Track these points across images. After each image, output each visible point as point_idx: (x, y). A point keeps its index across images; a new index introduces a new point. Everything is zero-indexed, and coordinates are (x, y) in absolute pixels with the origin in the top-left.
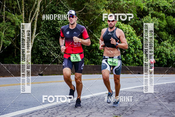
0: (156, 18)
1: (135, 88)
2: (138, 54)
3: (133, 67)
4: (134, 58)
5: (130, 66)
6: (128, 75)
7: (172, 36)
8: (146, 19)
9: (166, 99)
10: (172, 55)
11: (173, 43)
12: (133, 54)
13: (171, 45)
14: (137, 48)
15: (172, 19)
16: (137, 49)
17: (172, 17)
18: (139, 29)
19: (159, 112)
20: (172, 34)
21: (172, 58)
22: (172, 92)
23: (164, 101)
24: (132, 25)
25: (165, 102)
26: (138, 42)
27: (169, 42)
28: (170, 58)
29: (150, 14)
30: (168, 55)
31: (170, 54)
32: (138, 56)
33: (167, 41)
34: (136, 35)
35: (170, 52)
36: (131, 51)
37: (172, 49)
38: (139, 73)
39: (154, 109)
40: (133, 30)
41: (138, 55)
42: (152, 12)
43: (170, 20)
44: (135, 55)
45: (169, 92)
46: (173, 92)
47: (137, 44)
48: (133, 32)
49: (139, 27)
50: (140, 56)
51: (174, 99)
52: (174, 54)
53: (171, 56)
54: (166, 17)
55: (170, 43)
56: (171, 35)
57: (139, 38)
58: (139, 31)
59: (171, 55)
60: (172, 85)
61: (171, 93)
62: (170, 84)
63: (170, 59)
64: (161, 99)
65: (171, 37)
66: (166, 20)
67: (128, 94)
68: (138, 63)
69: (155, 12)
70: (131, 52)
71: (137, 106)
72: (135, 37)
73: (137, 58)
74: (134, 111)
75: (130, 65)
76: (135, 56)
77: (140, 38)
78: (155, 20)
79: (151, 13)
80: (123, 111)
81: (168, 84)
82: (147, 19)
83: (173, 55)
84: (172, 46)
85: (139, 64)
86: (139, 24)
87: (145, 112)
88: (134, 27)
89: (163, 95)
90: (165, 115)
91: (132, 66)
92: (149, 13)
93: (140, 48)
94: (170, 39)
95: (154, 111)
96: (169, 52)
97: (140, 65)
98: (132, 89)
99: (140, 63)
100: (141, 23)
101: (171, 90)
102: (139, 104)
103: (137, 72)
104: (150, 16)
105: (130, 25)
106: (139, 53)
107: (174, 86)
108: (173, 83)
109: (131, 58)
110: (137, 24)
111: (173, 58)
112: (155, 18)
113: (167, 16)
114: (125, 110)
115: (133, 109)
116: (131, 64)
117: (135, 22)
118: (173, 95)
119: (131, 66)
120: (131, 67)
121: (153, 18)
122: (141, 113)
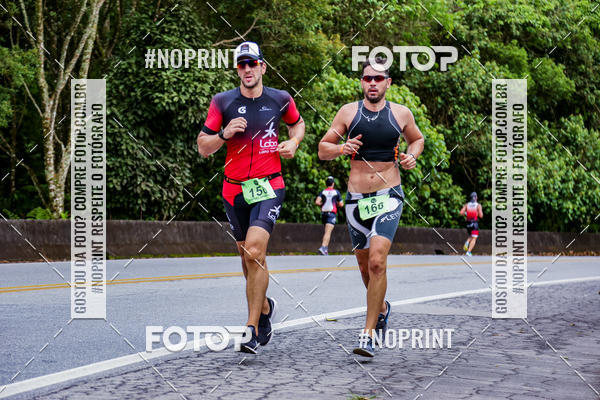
0: (497, 62)
1: (425, 302)
2: (435, 186)
3: (419, 231)
4: (423, 199)
5: (408, 227)
6: (401, 256)
7: (550, 126)
8: (461, 67)
9: (529, 338)
10: (552, 191)
11: (554, 150)
12: (420, 185)
13: (549, 155)
14: (434, 164)
15: (549, 67)
16: (431, 167)
17: (550, 61)
18: (440, 100)
19: (505, 384)
20: (550, 121)
21: (551, 201)
22: (550, 314)
23: (522, 344)
24: (417, 86)
25: (525, 348)
26: (437, 144)
27: (539, 147)
28: (545, 200)
29: (477, 50)
30: (536, 189)
31: (544, 188)
32: (434, 194)
33: (535, 141)
34: (429, 122)
35: (545, 178)
36: (411, 176)
37: (550, 171)
38: (439, 252)
39: (487, 375)
40: (420, 106)
41: (434, 188)
42: (483, 43)
43: (545, 73)
44: (426, 190)
45: (539, 316)
46: (555, 316)
47: (431, 151)
48: (420, 110)
49: (438, 94)
50: (443, 192)
51: (556, 340)
52: (556, 187)
53: (545, 194)
54: (530, 62)
55: (543, 148)
56: (547, 123)
57: (439, 132)
58: (439, 106)
59: (547, 191)
60: (552, 290)
61: (545, 321)
62: (542, 287)
63: (542, 202)
64: (513, 339)
65: (546, 129)
66: (532, 70)
67: (400, 321)
68: (436, 217)
69: (492, 45)
70: (413, 180)
71: (432, 364)
72: (427, 129)
73: (434, 200)
74: (420, 379)
75: (409, 223)
76: (427, 194)
77: (443, 133)
78: (494, 69)
79: (480, 48)
80: (385, 378)
81: (536, 287)
82: (465, 68)
83: (555, 190)
84: (552, 160)
85: (438, 221)
86: (439, 83)
87: (459, 384)
88: (422, 93)
89: (520, 327)
90: (524, 394)
91: (416, 227)
92: (473, 48)
93: (443, 167)
94: (545, 136)
95: (489, 381)
96: (541, 178)
97: (441, 223)
98: (415, 304)
99: (441, 218)
100: (447, 81)
101: (546, 308)
102: (438, 355)
103: (434, 247)
104: (478, 56)
105: (409, 87)
106: (440, 181)
107: (556, 294)
108: (552, 286)
109: (412, 199)
110: (433, 84)
111: (555, 201)
112: (494, 63)
113: (535, 57)
114: (390, 376)
115: (418, 374)
116: (410, 221)
117: (424, 79)
118: (554, 325)
119: (412, 226)
120: (412, 230)
121: (488, 63)
122: (446, 387)
